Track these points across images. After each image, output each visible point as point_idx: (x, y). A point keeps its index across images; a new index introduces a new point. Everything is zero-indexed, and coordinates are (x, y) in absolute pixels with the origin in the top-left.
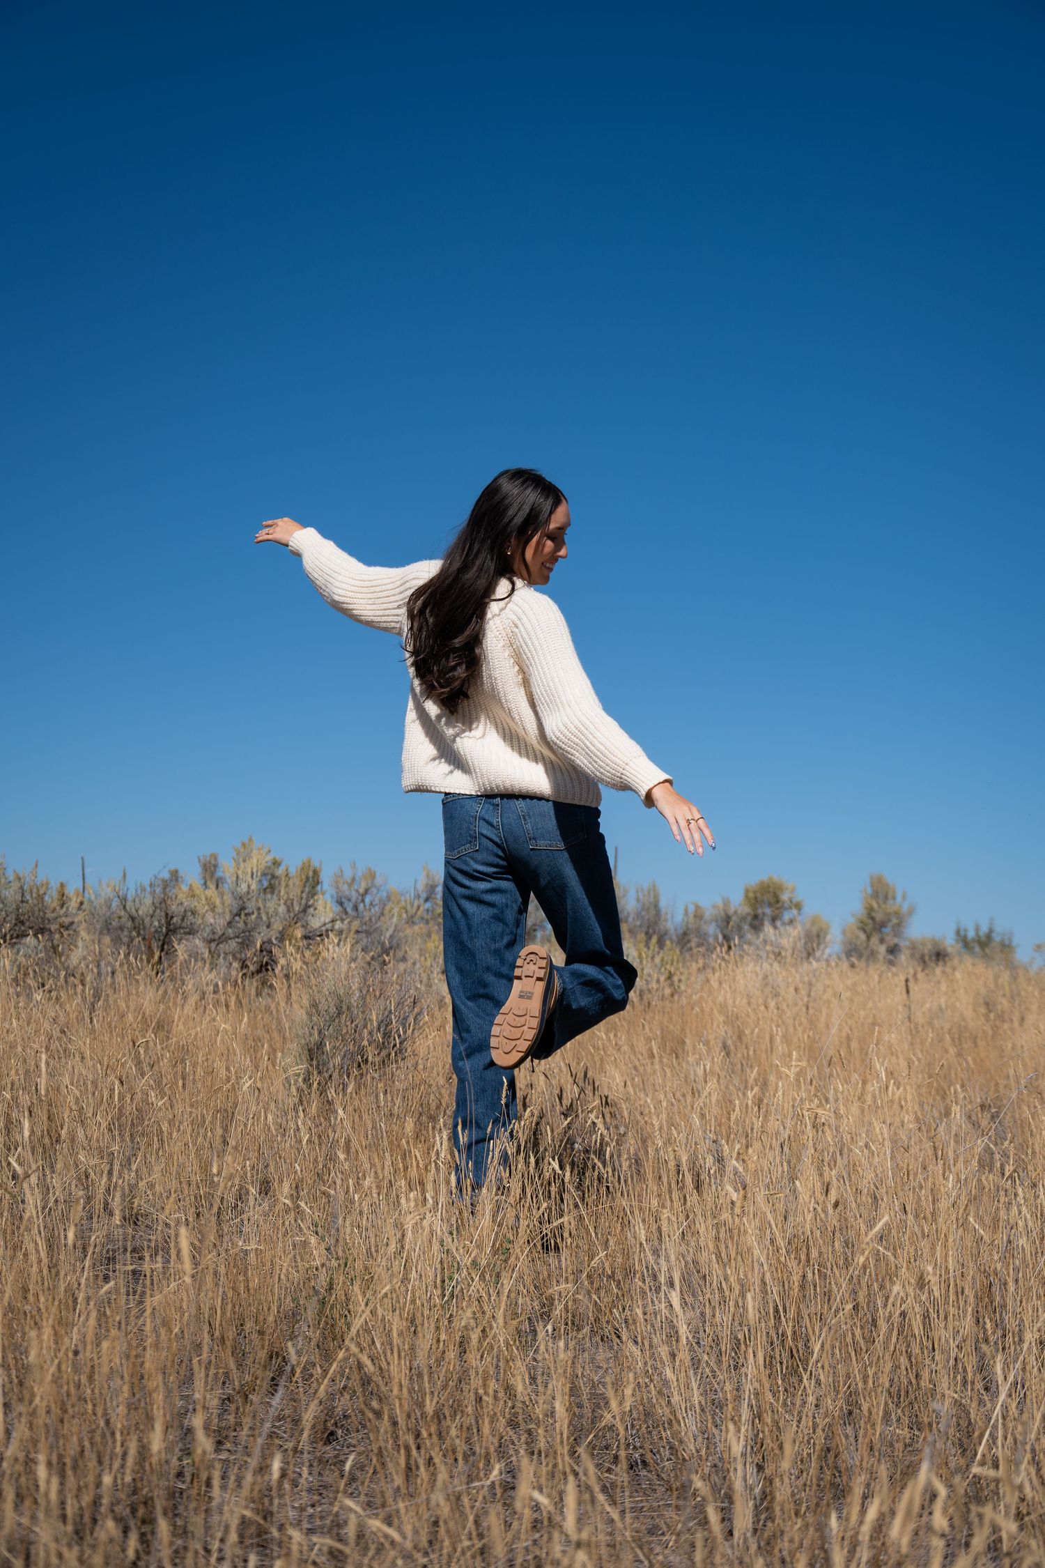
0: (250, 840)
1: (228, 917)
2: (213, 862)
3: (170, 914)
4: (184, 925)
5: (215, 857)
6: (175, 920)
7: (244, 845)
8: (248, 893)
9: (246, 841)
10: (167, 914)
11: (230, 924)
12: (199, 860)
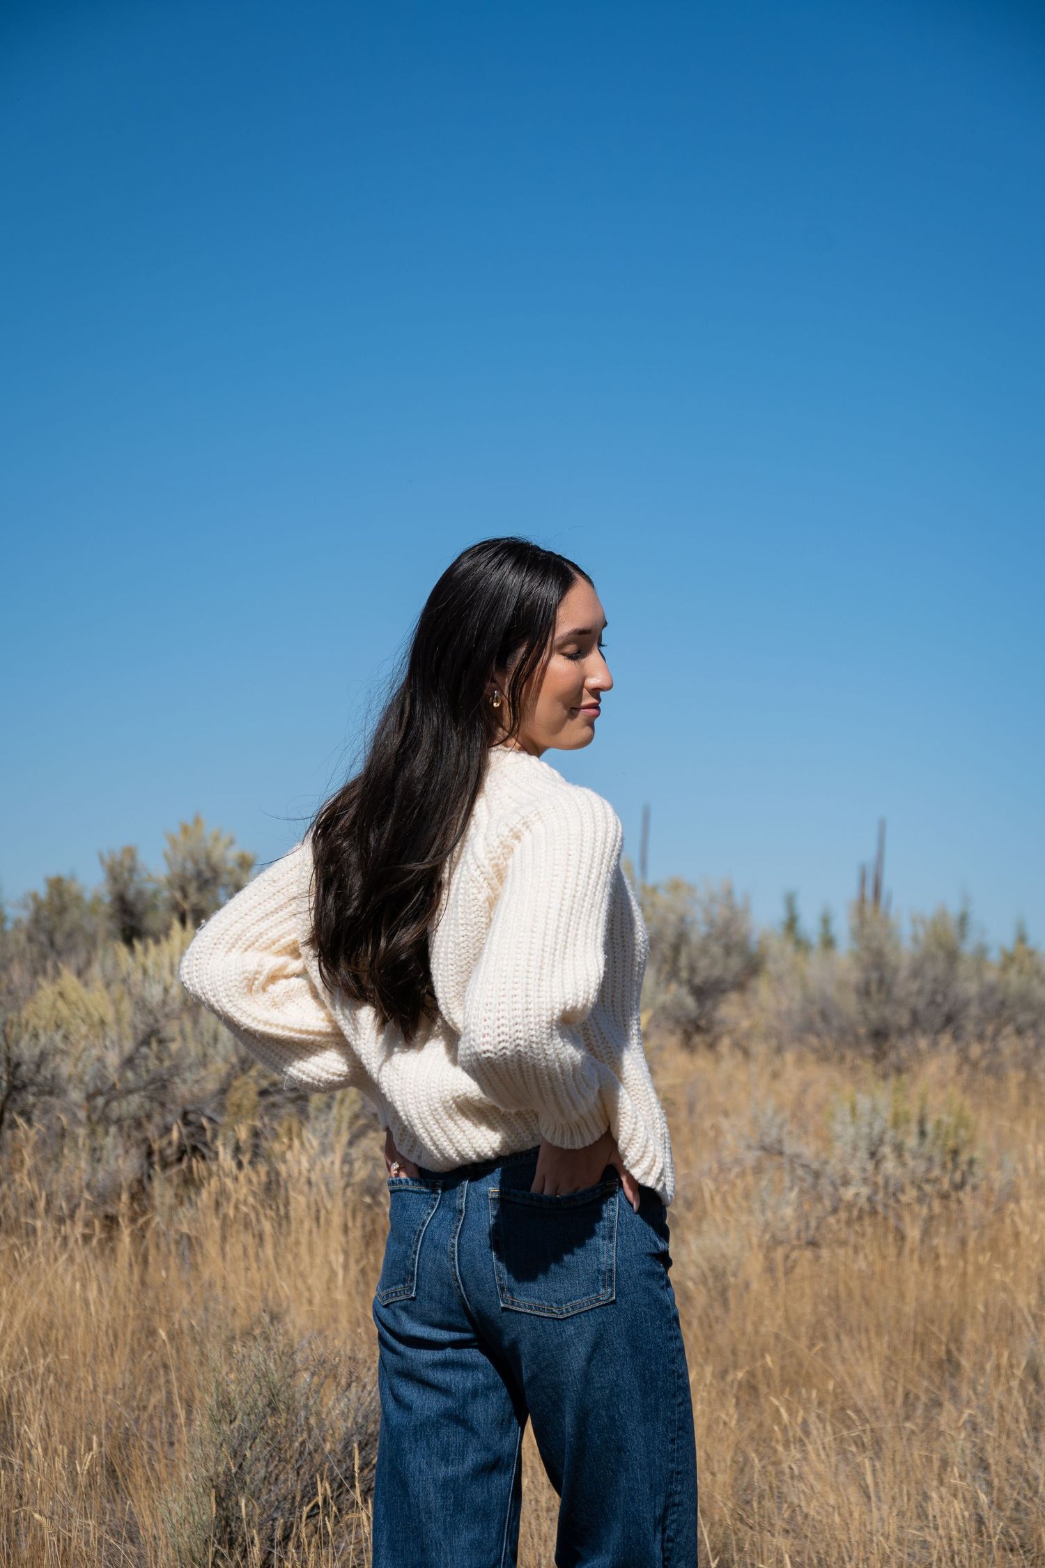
0: (197, 821)
1: (129, 1046)
2: (127, 863)
3: (15, 1059)
4: (40, 1079)
5: (130, 852)
6: (24, 1068)
7: (185, 830)
8: (164, 1003)
9: (190, 821)
10: (8, 1060)
11: (129, 1062)
12: (102, 861)
